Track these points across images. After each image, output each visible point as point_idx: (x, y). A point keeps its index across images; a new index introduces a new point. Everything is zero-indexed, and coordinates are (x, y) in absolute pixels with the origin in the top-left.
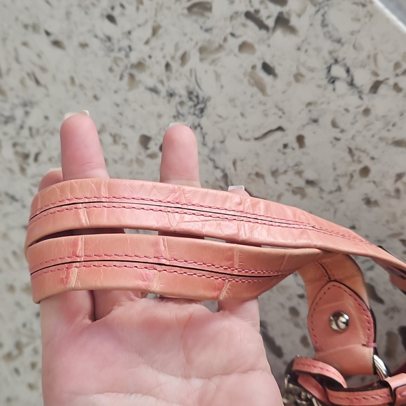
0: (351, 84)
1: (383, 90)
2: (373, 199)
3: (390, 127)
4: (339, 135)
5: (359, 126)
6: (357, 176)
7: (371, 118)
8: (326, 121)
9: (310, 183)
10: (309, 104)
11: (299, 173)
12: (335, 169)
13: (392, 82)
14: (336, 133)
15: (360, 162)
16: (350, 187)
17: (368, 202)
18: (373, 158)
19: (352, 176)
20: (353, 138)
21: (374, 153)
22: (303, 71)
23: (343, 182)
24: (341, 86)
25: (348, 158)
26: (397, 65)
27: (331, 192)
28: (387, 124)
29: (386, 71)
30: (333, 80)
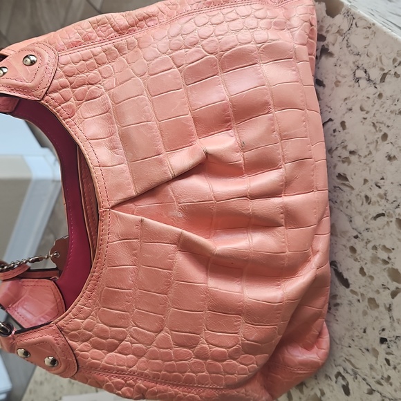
0: (369, 80)
1: (388, 78)
2: (392, 156)
3: (396, 103)
4: (366, 116)
5: (377, 106)
6: (380, 141)
7: (383, 99)
8: (356, 108)
9: (352, 153)
10: (346, 99)
11: (345, 147)
12: (366, 139)
13: (392, 72)
14: (363, 114)
15: (381, 131)
16: (377, 150)
17: (390, 158)
18: (388, 126)
19: (377, 142)
20: (374, 116)
21: (388, 123)
22: (340, 78)
23: (372, 147)
24: (363, 83)
25: (373, 130)
26: (394, 60)
27: (366, 156)
28: (394, 101)
29: (388, 65)
30: (357, 80)
